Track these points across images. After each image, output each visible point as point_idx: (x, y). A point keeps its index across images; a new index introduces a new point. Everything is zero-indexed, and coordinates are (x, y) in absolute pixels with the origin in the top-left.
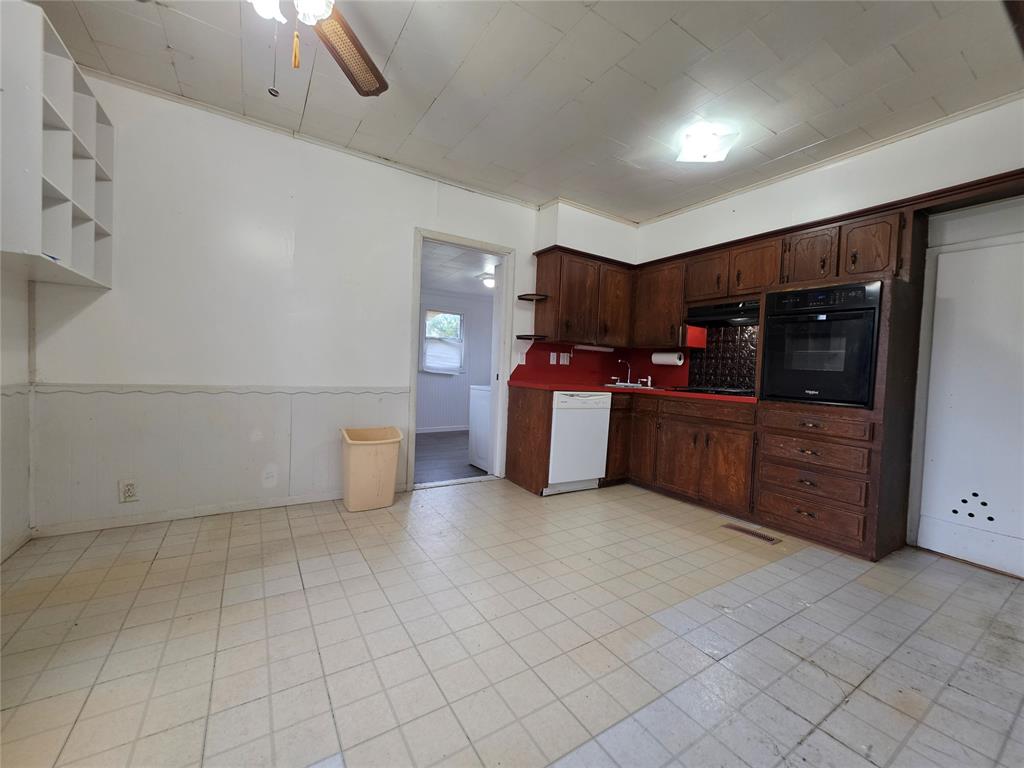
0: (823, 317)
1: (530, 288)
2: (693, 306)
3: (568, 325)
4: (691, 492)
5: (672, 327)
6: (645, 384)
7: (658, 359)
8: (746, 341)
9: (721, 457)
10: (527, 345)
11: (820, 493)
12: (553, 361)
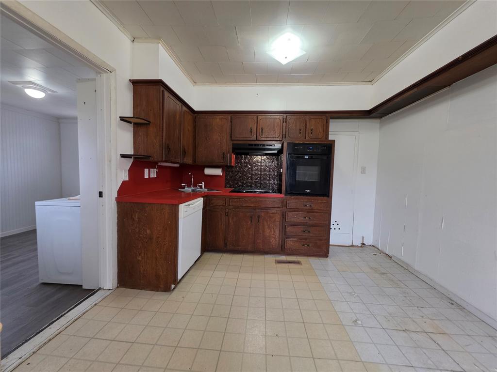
0: (306, 157)
1: (129, 113)
2: (235, 142)
3: (168, 148)
4: (250, 248)
5: (223, 154)
6: (201, 187)
7: (208, 171)
8: (247, 163)
9: (266, 226)
10: (129, 163)
11: (311, 235)
12: (146, 176)
